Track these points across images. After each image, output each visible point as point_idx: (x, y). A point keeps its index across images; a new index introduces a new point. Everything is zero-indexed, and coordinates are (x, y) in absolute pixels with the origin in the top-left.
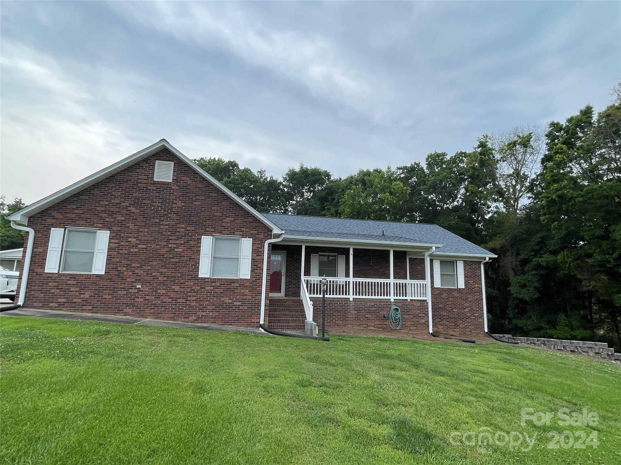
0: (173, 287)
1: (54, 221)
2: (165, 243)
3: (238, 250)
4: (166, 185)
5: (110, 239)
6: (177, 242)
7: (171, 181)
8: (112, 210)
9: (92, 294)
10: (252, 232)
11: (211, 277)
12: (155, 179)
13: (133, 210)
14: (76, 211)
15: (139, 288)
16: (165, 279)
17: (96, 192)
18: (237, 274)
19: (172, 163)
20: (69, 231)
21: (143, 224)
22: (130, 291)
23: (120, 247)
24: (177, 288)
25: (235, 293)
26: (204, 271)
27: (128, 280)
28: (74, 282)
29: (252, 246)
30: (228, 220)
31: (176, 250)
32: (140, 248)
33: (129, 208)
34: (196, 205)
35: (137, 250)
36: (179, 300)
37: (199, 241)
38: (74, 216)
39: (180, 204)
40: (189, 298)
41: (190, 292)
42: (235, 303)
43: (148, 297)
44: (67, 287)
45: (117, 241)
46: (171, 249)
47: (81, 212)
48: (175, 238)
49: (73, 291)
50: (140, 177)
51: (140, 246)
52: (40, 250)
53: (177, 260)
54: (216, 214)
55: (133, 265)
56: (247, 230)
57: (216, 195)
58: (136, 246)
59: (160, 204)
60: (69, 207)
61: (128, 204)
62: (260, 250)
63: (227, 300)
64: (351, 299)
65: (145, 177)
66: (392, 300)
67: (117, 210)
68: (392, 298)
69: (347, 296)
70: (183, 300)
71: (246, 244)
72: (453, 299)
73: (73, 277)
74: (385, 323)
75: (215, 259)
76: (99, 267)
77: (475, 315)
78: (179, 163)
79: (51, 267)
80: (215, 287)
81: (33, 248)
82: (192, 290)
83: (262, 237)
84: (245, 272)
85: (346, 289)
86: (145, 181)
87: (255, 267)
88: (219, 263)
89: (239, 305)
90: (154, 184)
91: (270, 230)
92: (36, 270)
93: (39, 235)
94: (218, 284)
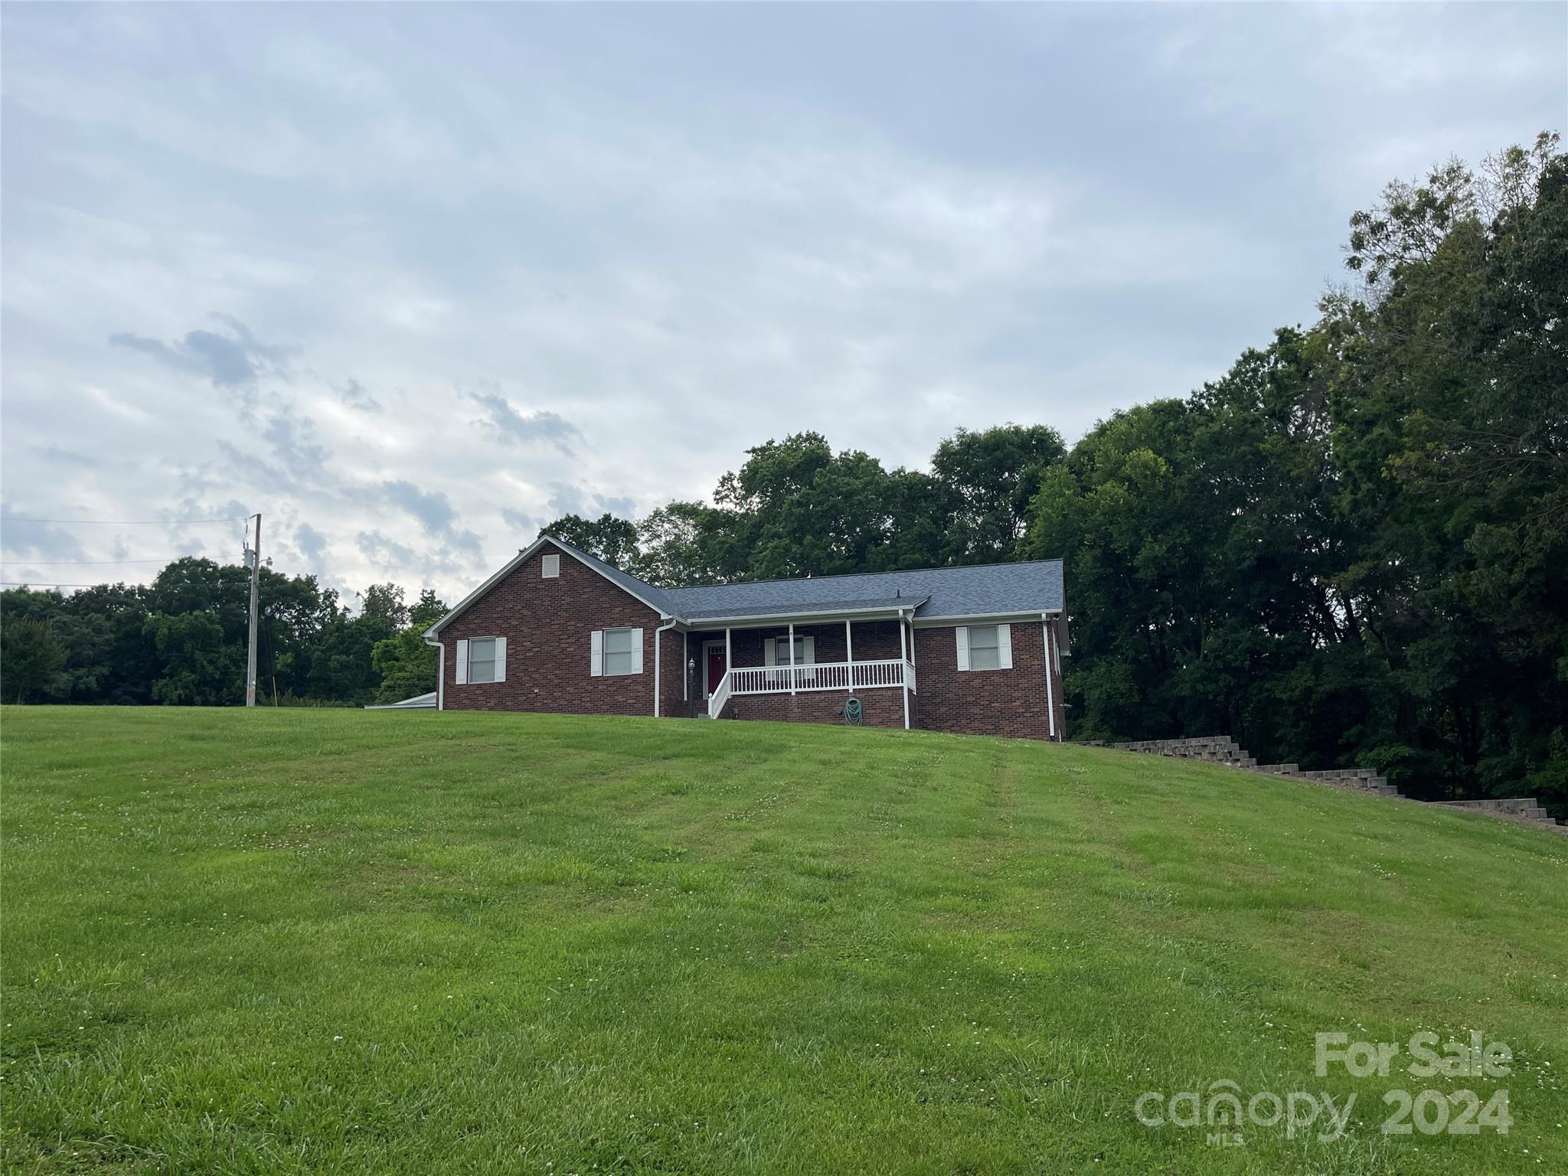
0: (568, 689)
1: (459, 633)
2: (557, 644)
3: (630, 644)
4: (554, 581)
5: (507, 645)
6: (569, 641)
7: (558, 576)
8: (507, 615)
10: (642, 621)
11: (604, 675)
12: (543, 577)
13: (525, 612)
14: (476, 621)
15: (537, 693)
16: (560, 681)
17: (491, 599)
18: (630, 667)
19: (558, 556)
20: (472, 642)
21: (536, 626)
22: (529, 695)
23: (516, 653)
25: (629, 690)
26: (596, 670)
27: (527, 685)
28: (481, 692)
29: (644, 636)
30: (617, 610)
31: (568, 650)
32: (534, 651)
33: (522, 612)
34: (583, 598)
35: (532, 654)
36: (574, 702)
37: (589, 637)
38: (474, 626)
39: (568, 599)
40: (584, 699)
41: (584, 693)
42: (629, 701)
43: (545, 701)
44: (475, 696)
45: (513, 647)
46: (564, 649)
47: (480, 621)
48: (566, 637)
49: (480, 700)
50: (530, 577)
51: (534, 649)
52: (450, 663)
53: (570, 660)
54: (604, 606)
55: (530, 670)
56: (637, 619)
57: (602, 584)
58: (530, 650)
59: (549, 603)
60: (470, 617)
61: (520, 607)
62: (652, 640)
63: (620, 699)
64: (793, 694)
65: (534, 576)
66: (851, 691)
67: (511, 615)
68: (851, 688)
69: (788, 690)
70: (578, 702)
71: (637, 635)
72: (991, 687)
73: (479, 686)
74: (842, 722)
75: (605, 655)
76: (500, 675)
77: (1032, 710)
78: (564, 555)
79: (461, 678)
80: (608, 686)
81: (445, 662)
82: (587, 691)
83: (654, 624)
84: (637, 667)
85: (786, 682)
86: (534, 580)
87: (647, 660)
88: (611, 659)
89: (633, 702)
90: (542, 582)
91: (660, 616)
92: (449, 683)
93: (448, 649)
94: (611, 682)
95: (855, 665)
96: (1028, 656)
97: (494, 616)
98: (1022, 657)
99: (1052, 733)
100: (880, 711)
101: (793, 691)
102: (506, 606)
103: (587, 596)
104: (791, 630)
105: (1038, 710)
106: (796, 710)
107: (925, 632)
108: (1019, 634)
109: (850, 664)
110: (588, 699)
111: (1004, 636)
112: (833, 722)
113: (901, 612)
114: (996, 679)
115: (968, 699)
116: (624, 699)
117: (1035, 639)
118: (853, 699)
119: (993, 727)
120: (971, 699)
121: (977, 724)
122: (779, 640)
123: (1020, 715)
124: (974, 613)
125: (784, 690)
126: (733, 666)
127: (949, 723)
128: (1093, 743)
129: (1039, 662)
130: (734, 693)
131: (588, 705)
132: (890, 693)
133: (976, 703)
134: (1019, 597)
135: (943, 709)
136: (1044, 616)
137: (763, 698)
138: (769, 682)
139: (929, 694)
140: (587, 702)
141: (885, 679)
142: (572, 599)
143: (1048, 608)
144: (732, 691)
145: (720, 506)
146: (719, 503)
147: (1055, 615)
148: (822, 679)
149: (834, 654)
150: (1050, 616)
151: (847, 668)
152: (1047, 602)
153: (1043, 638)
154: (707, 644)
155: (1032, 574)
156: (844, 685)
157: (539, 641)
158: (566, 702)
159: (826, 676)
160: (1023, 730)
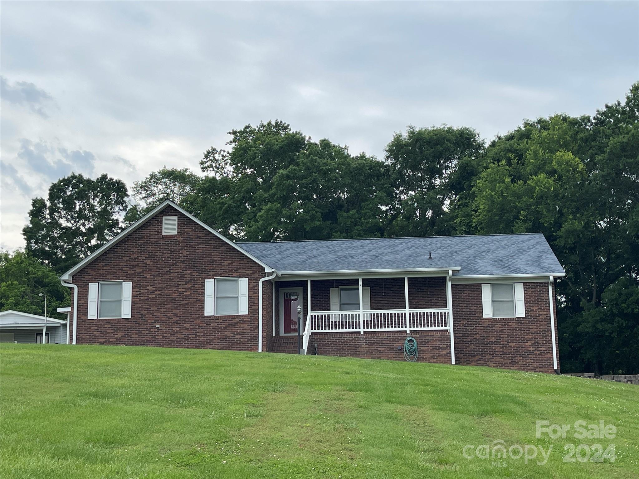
0: (185, 325)
1: (90, 277)
2: (175, 289)
3: (236, 290)
4: (173, 237)
5: (132, 288)
6: (186, 286)
7: (176, 233)
8: (132, 264)
9: (123, 334)
10: (247, 272)
11: (215, 315)
12: (163, 234)
13: (148, 262)
14: (105, 268)
15: (158, 328)
16: (178, 318)
17: (119, 250)
18: (237, 311)
19: (176, 217)
20: (102, 284)
21: (157, 273)
22: (152, 330)
23: (141, 295)
24: (188, 326)
25: (236, 328)
26: (209, 310)
27: (149, 321)
28: (110, 326)
29: (249, 285)
30: (226, 263)
31: (185, 293)
32: (156, 294)
33: (145, 261)
34: (198, 253)
35: (154, 296)
36: (190, 336)
37: (203, 284)
38: (104, 272)
39: (185, 253)
40: (198, 334)
41: (198, 329)
42: (236, 337)
43: (165, 335)
44: (104, 329)
45: (138, 290)
46: (181, 293)
47: (109, 268)
48: (183, 283)
49: (109, 333)
50: (152, 233)
51: (156, 292)
52: (82, 301)
53: (186, 302)
54: (215, 259)
55: (152, 309)
56: (244, 271)
58: (153, 293)
59: (169, 255)
60: (100, 264)
61: (144, 258)
62: (256, 288)
63: (229, 334)
64: (362, 333)
65: (156, 233)
66: (408, 332)
67: (136, 263)
68: (408, 329)
69: (358, 330)
70: (194, 336)
71: (243, 284)
72: (509, 331)
73: (108, 321)
74: (401, 356)
75: (217, 299)
76: (126, 312)
77: (540, 349)
78: (182, 217)
79: (92, 314)
80: (219, 324)
81: (78, 300)
82: (200, 327)
83: (257, 276)
84: (243, 309)
85: (356, 322)
86: (156, 236)
87: (252, 304)
88: (221, 302)
89: (240, 338)
90: (163, 238)
91: (264, 269)
92: (82, 318)
93: (81, 290)
94: (221, 321)
95: (411, 312)
96: (537, 308)
97: (121, 264)
98: (532, 308)
99: (555, 368)
100: (431, 348)
101: (362, 330)
102: (132, 257)
103: (201, 251)
104: (360, 283)
105: (544, 349)
106: (364, 346)
107: (458, 287)
108: (530, 291)
109: (407, 311)
110: (202, 334)
111: (519, 292)
112: (394, 356)
113: (450, 272)
114: (513, 325)
115: (491, 340)
116: (232, 335)
117: (542, 295)
118: (410, 338)
119: (510, 361)
120: (493, 339)
121: (498, 359)
122: (342, 289)
123: (531, 353)
124: (497, 274)
125: (355, 330)
126: (312, 310)
127: (477, 358)
128: (586, 375)
129: (545, 313)
130: (314, 331)
132: (439, 335)
133: (496, 343)
134: (525, 262)
135: (472, 347)
136: (551, 278)
137: (338, 336)
138: (332, 322)
139: (461, 335)
140: (201, 336)
141: (435, 324)
142: (188, 253)
143: (553, 272)
144: (312, 329)
145: (205, 174)
146: (204, 171)
147: (559, 277)
148: (385, 322)
149: (386, 302)
150: (555, 278)
151: (405, 314)
152: (550, 267)
153: (549, 295)
154: (283, 291)
155: (525, 244)
156: (402, 327)
157: (160, 285)
158: (183, 336)
159: (388, 320)
160: (533, 364)
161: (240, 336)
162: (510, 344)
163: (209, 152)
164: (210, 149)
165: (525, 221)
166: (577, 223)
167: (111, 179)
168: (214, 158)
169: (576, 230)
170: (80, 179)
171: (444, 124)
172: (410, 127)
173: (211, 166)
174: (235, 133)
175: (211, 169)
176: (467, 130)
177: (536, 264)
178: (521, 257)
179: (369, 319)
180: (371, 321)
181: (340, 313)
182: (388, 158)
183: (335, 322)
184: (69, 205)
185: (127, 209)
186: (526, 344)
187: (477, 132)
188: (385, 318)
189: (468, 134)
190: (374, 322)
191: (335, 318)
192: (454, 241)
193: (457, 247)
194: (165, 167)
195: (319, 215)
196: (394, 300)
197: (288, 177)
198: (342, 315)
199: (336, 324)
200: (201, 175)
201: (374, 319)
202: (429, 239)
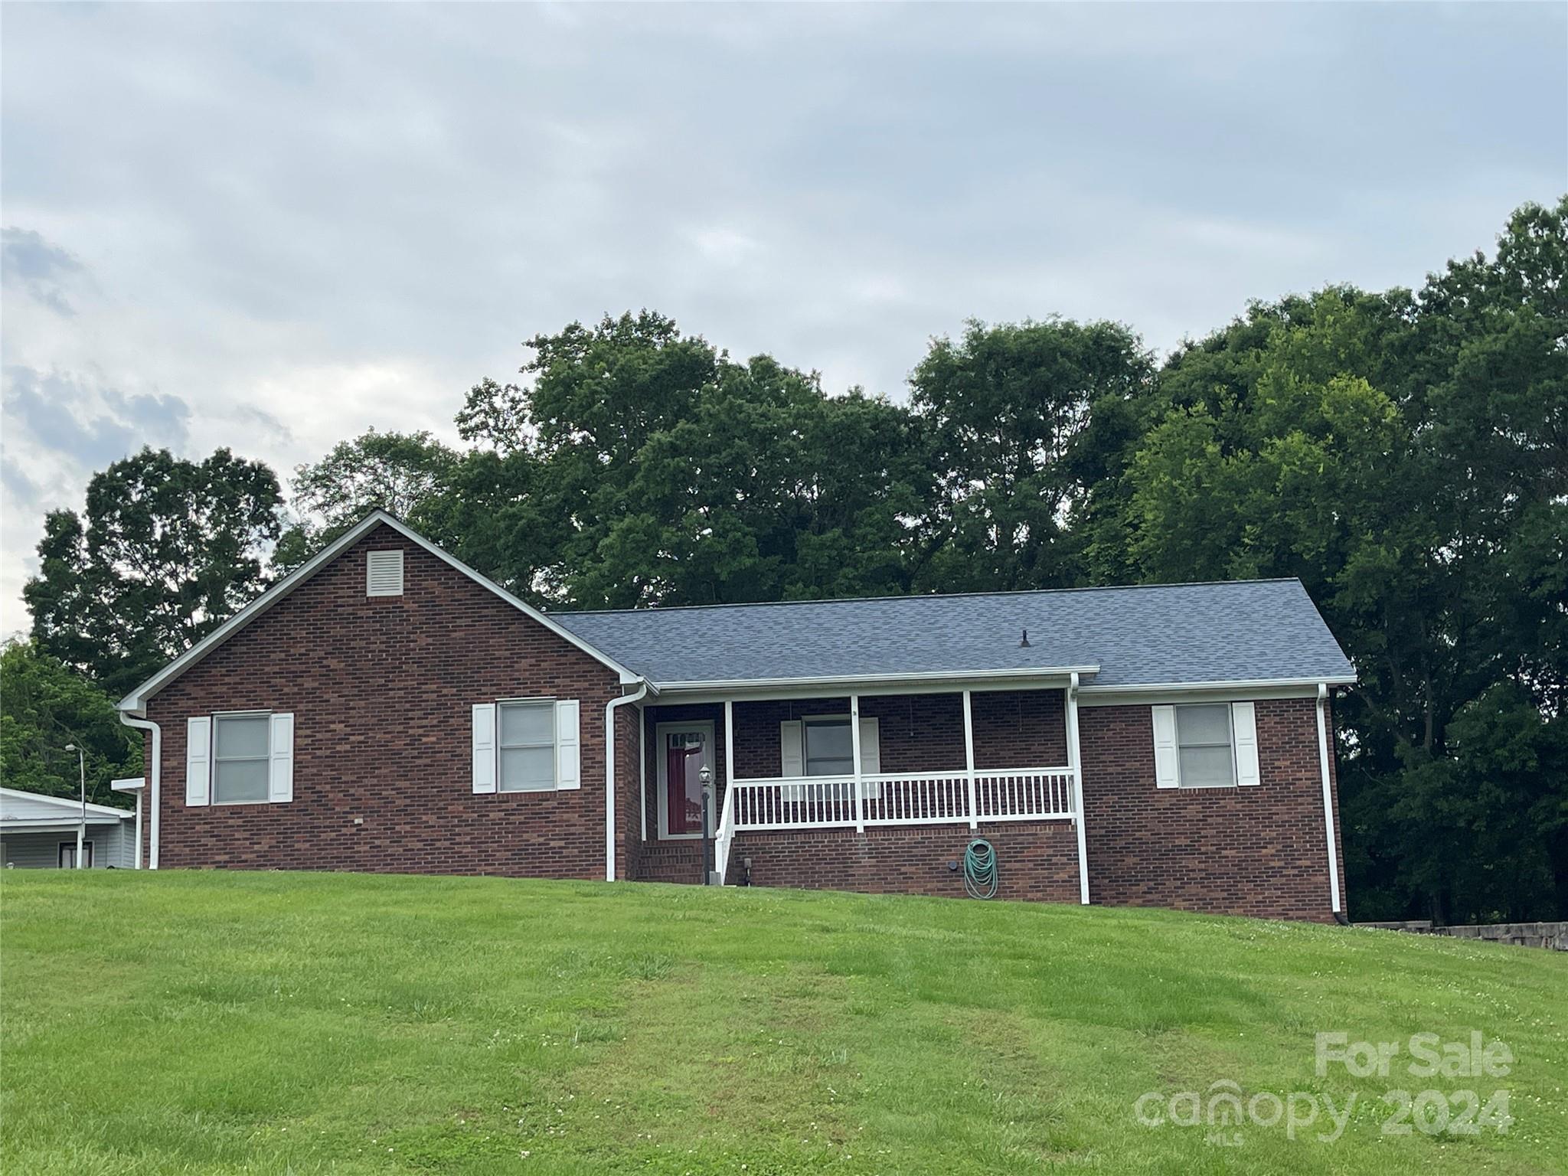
0: (424, 818)
1: (191, 703)
2: (401, 728)
3: (550, 728)
4: (392, 602)
5: (295, 728)
6: (424, 722)
7: (401, 593)
8: (293, 668)
9: (273, 843)
10: (576, 685)
11: (499, 792)
12: (370, 594)
13: (333, 663)
14: (227, 680)
15: (360, 825)
16: (408, 801)
17: (260, 635)
18: (553, 780)
19: (401, 553)
20: (220, 720)
21: (355, 691)
22: (344, 830)
23: (316, 744)
24: (432, 819)
25: (552, 822)
26: (484, 780)
27: (337, 809)
28: (240, 822)
29: (581, 716)
30: (524, 663)
31: (424, 739)
32: (353, 742)
33: (325, 662)
34: (455, 639)
35: (348, 747)
36: (438, 844)
37: (468, 716)
38: (224, 689)
39: (423, 641)
40: (458, 839)
41: (458, 826)
42: (552, 844)
43: (377, 842)
44: (228, 831)
45: (308, 732)
46: (415, 739)
47: (237, 679)
48: (420, 713)
49: (239, 839)
50: (341, 593)
51: (352, 738)
52: (173, 763)
53: (428, 761)
54: (498, 654)
55: (344, 779)
56: (567, 681)
57: (493, 611)
58: (344, 739)
59: (383, 647)
60: (214, 671)
61: (322, 654)
62: (598, 723)
63: (535, 839)
64: (860, 830)
65: (351, 592)
66: (974, 826)
67: (303, 667)
68: (973, 820)
69: (850, 823)
70: (447, 844)
71: (567, 714)
72: (1220, 820)
73: (236, 811)
74: (956, 885)
75: (503, 752)
76: (281, 788)
77: (1298, 863)
78: (414, 552)
79: (197, 793)
80: (509, 813)
81: (162, 760)
82: (465, 822)
83: (601, 693)
84: (568, 775)
85: (845, 803)
86: (351, 601)
87: (589, 763)
88: (514, 759)
89: (560, 848)
90: (368, 604)
91: (617, 677)
92: (172, 803)
93: (170, 734)
94: (515, 805)
95: (981, 776)
96: (1288, 763)
97: (267, 669)
98: (1277, 764)
99: (1336, 908)
100: (1031, 865)
101: (860, 824)
102: (292, 651)
103: (462, 634)
104: (855, 708)
105: (1308, 863)
106: (865, 861)
107: (1093, 715)
108: (1271, 721)
109: (970, 774)
110: (468, 839)
111: (1244, 723)
112: (940, 885)
113: (1075, 678)
114: (1230, 804)
115: (1177, 842)
116: (541, 840)
117: (1300, 730)
118: (979, 842)
119: (1225, 894)
120: (1182, 841)
121: (1193, 889)
122: (809, 724)
123: (1277, 872)
124: (1190, 680)
125: (842, 823)
126: (737, 776)
127: (1143, 887)
128: (1411, 924)
129: (1309, 775)
130: (742, 827)
131: (468, 850)
132: (1049, 831)
133: (1191, 850)
134: (1258, 649)
135: (1130, 860)
136: (1323, 689)
137: (800, 838)
138: (787, 804)
139: (1103, 832)
140: (466, 843)
141: (1039, 805)
142: (430, 640)
143: (1328, 674)
144: (737, 823)
145: (470, 444)
146: (466, 438)
147: (1342, 687)
148: (915, 801)
149: (918, 753)
150: (1333, 689)
151: (966, 781)
152: (1318, 662)
153: (1317, 730)
154: (664, 729)
155: (1256, 606)
156: (959, 814)
157: (363, 721)
158: (420, 845)
159: (924, 797)
160: (1282, 901)
161: (562, 843)
162: (1224, 853)
163: (477, 392)
164: (481, 385)
165: (1255, 550)
166: (1383, 552)
167: (240, 462)
168: (491, 405)
169: (1381, 569)
170: (163, 461)
171: (1055, 315)
172: (971, 323)
173: (484, 425)
174: (541, 343)
175: (485, 433)
176: (1111, 327)
177: (1285, 655)
178: (1247, 637)
179: (877, 797)
180: (881, 800)
181: (807, 783)
182: (918, 399)
183: (795, 804)
184: (137, 526)
185: (281, 534)
186: (1264, 851)
187: (1134, 332)
188: (915, 793)
189: (1112, 338)
190: (890, 802)
191: (794, 794)
192: (1082, 602)
193: (1090, 615)
194: (372, 429)
195: (751, 541)
196: (939, 748)
197: (674, 450)
198: (811, 787)
199: (795, 810)
200: (461, 448)
201: (890, 794)
202: (1022, 598)
